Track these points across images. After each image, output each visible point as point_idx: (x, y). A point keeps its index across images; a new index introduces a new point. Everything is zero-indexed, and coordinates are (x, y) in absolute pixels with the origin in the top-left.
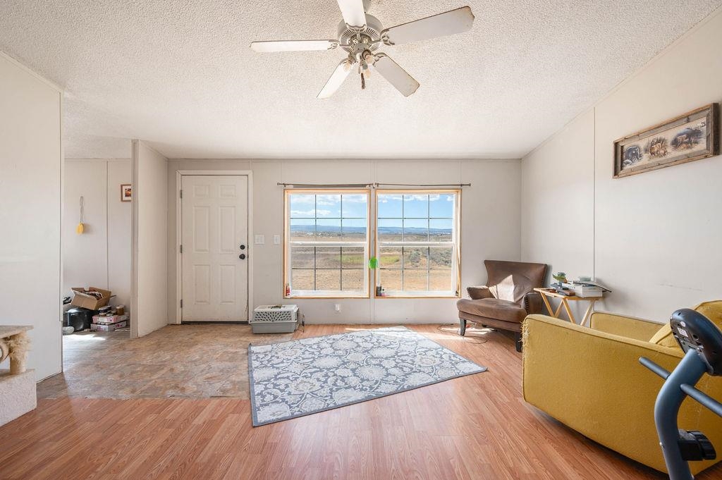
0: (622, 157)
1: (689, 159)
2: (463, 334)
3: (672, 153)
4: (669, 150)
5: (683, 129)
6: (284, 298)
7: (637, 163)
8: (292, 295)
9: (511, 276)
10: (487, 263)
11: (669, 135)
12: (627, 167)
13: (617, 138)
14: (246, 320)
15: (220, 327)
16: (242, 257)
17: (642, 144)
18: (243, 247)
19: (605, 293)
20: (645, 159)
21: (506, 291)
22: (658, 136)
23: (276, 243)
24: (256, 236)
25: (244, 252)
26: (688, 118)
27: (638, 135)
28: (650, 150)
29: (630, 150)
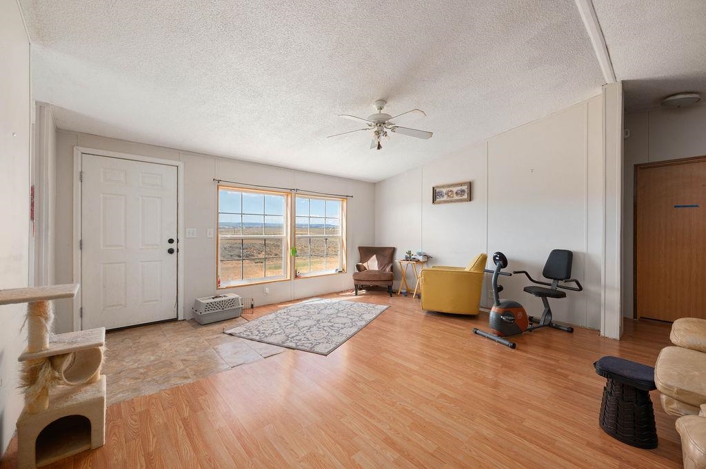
0: (436, 195)
1: (462, 201)
2: (356, 294)
3: (456, 197)
4: (455, 195)
5: (459, 188)
6: (217, 289)
7: (442, 199)
8: (223, 285)
9: (375, 256)
10: (360, 248)
11: (455, 189)
12: (438, 200)
13: (434, 185)
14: (175, 317)
15: (152, 328)
16: (171, 251)
17: (444, 190)
18: (171, 241)
19: (428, 258)
20: (445, 198)
21: (373, 264)
22: (451, 189)
23: (209, 236)
24: (188, 230)
25: (174, 246)
26: (461, 184)
27: (443, 187)
28: (447, 194)
29: (439, 192)
